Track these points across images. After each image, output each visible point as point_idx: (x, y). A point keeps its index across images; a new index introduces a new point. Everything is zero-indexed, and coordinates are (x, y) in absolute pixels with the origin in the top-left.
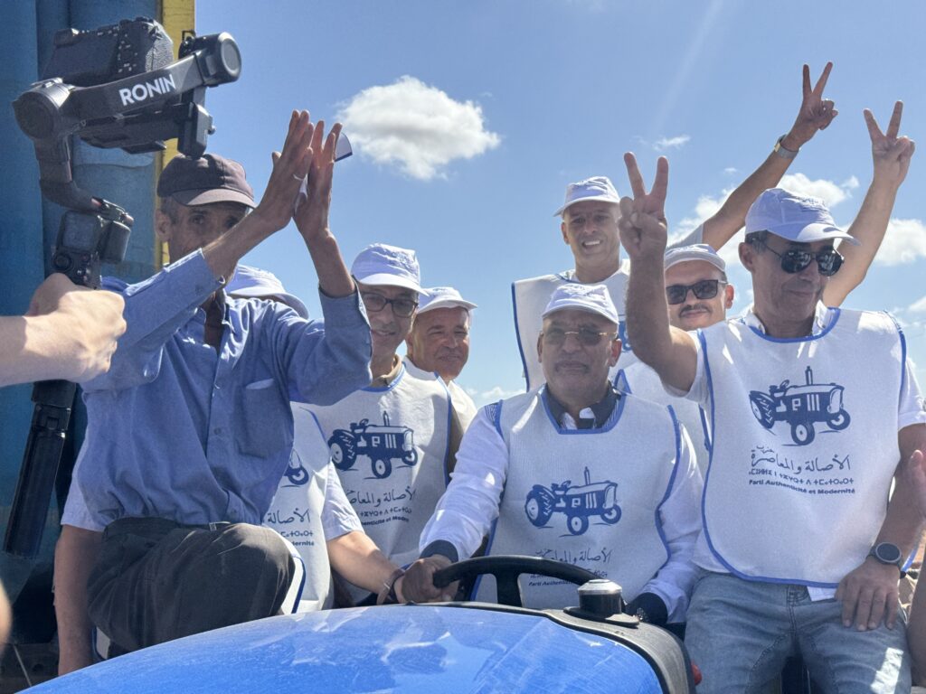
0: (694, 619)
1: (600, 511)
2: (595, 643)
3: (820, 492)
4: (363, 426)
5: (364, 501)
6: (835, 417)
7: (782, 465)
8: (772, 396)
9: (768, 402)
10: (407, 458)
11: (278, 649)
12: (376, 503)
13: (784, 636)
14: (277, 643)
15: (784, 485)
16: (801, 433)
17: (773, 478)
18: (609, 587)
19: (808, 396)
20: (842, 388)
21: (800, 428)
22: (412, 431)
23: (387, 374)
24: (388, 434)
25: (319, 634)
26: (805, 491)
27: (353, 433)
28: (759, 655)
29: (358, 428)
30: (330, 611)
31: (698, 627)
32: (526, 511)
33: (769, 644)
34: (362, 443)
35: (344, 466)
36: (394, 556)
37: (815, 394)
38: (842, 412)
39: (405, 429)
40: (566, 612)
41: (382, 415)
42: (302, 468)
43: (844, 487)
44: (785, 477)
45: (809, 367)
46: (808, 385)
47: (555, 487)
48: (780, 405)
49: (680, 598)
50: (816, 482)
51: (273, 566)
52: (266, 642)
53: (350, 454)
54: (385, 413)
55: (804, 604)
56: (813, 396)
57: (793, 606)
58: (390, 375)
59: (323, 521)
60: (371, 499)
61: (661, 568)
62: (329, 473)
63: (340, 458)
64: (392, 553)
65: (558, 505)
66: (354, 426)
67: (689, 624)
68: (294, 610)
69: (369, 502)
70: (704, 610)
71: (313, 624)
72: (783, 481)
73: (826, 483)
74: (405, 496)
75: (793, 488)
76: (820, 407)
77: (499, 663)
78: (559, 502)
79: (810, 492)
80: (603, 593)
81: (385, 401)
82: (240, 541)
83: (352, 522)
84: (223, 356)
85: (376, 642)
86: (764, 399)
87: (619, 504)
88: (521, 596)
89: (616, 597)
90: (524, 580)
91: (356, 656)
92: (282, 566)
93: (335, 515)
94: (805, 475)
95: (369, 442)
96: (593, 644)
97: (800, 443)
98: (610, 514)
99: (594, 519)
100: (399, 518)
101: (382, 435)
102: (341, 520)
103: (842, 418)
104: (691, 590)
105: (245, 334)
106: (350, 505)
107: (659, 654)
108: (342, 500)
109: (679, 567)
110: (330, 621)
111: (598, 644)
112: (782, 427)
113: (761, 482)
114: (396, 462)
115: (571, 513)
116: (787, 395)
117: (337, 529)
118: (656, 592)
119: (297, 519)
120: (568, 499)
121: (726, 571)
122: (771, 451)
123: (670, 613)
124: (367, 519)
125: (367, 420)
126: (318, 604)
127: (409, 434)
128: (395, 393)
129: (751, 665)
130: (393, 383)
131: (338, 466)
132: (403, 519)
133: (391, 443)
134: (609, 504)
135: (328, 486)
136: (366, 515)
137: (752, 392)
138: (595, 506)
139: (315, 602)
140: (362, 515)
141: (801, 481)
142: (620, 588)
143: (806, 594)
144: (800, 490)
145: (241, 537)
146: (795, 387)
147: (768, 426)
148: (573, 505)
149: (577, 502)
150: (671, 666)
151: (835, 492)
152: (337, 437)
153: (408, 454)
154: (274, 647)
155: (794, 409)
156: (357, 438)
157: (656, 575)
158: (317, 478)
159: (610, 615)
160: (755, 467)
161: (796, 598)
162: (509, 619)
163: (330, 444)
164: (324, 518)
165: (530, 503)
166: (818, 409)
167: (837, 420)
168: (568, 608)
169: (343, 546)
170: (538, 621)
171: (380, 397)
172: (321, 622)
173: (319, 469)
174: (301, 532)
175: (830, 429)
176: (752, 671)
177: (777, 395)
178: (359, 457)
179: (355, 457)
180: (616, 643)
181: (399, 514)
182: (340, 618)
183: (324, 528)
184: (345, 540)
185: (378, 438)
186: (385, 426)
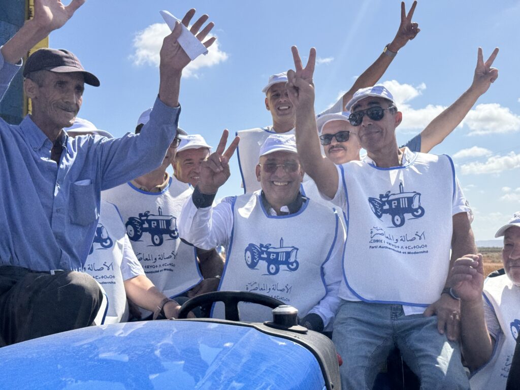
1: (286, 263)
2: (282, 343)
3: (409, 253)
4: (146, 215)
5: (147, 259)
6: (416, 210)
7: (387, 237)
8: (381, 200)
9: (378, 203)
10: (172, 235)
11: (88, 348)
12: (154, 261)
13: (389, 338)
15: (389, 248)
16: (397, 220)
17: (383, 244)
18: (290, 309)
19: (401, 199)
20: (420, 194)
21: (397, 217)
22: (176, 218)
23: (161, 184)
24: (161, 220)
26: (400, 252)
27: (140, 219)
28: (373, 349)
29: (143, 216)
31: (339, 333)
32: (245, 259)
33: (380, 342)
34: (146, 225)
35: (134, 238)
37: (405, 198)
38: (420, 207)
39: (171, 217)
40: (266, 324)
41: (157, 209)
42: (109, 238)
43: (422, 250)
44: (390, 244)
45: (401, 183)
46: (401, 193)
47: (262, 246)
48: (385, 205)
50: (406, 247)
53: (139, 231)
54: (159, 208)
55: (401, 319)
56: (403, 199)
57: (394, 320)
58: (163, 185)
59: (121, 270)
60: (151, 259)
61: (322, 299)
62: (125, 241)
63: (133, 233)
65: (262, 256)
66: (141, 215)
70: (343, 323)
73: (412, 248)
74: (171, 256)
75: (393, 250)
76: (408, 205)
77: (225, 356)
78: (263, 254)
79: (403, 253)
80: (287, 313)
81: (159, 200)
82: (70, 281)
83: (139, 270)
84: (61, 166)
86: (377, 202)
89: (295, 315)
92: (95, 297)
93: (129, 267)
94: (400, 244)
95: (150, 225)
97: (396, 226)
98: (292, 265)
99: (283, 267)
100: (168, 270)
101: (157, 221)
102: (132, 268)
103: (420, 211)
105: (75, 154)
107: (320, 350)
108: (133, 258)
110: (125, 329)
111: (284, 344)
112: (387, 217)
113: (376, 247)
114: (166, 237)
115: (270, 262)
116: (389, 199)
117: (130, 274)
119: (106, 268)
120: (269, 254)
122: (381, 229)
123: (325, 326)
124: (148, 270)
125: (149, 212)
126: (118, 319)
127: (174, 220)
128: (165, 196)
129: (369, 355)
130: (164, 190)
131: (131, 238)
132: (170, 270)
133: (163, 226)
134: (292, 259)
135: (124, 249)
136: (148, 268)
137: (369, 198)
138: (284, 260)
139: (116, 318)
140: (145, 267)
141: (398, 247)
142: (297, 310)
143: (402, 310)
144: (397, 251)
146: (394, 194)
147: (379, 217)
148: (271, 257)
149: (273, 256)
150: (326, 356)
151: (417, 253)
152: (131, 222)
153: (173, 232)
154: (86, 346)
155: (394, 207)
156: (143, 222)
157: (319, 303)
158: (118, 244)
159: (291, 326)
160: (373, 239)
162: (232, 329)
163: (127, 225)
164: (122, 268)
165: (247, 253)
166: (407, 206)
167: (417, 212)
169: (134, 284)
170: (249, 330)
171: (157, 198)
172: (118, 330)
173: (119, 238)
174: (108, 276)
175: (414, 217)
176: (369, 358)
177: (384, 199)
178: (144, 233)
179: (141, 234)
180: (295, 343)
181: (168, 267)
182: (131, 328)
183: (122, 274)
185: (155, 222)
186: (160, 215)
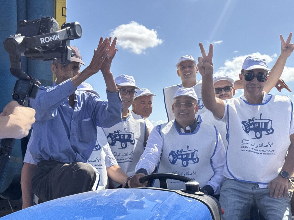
0: (222, 193)
1: (192, 159)
2: (190, 200)
3: (264, 154)
4: (118, 132)
5: (118, 156)
6: (269, 130)
7: (251, 145)
8: (249, 123)
9: (248, 124)
10: (132, 142)
11: (91, 201)
12: (122, 156)
13: (251, 199)
14: (91, 199)
15: (252, 152)
16: (258, 135)
17: (248, 149)
18: (195, 183)
19: (261, 123)
20: (272, 121)
21: (258, 133)
22: (133, 134)
23: (126, 115)
24: (126, 134)
25: (104, 197)
26: (259, 153)
27: (115, 134)
28: (243, 205)
29: (116, 133)
30: (107, 190)
31: (223, 196)
32: (169, 159)
33: (246, 202)
34: (118, 137)
35: (112, 144)
36: (127, 173)
37: (263, 122)
38: (271, 128)
39: (131, 133)
40: (181, 191)
41: (124, 129)
42: (99, 145)
43: (271, 152)
44: (252, 149)
45: (261, 114)
46: (261, 119)
47: (178, 151)
48: (251, 125)
49: (218, 187)
50: (262, 151)
51: (90, 175)
52: (88, 199)
53: (114, 141)
54: (125, 128)
55: (257, 189)
57: (254, 190)
58: (127, 116)
59: (105, 162)
60: (120, 155)
61: (212, 177)
62: (107, 146)
63: (111, 142)
64: (127, 172)
65: (179, 157)
66: (115, 132)
67: (221, 195)
68: (96, 189)
69: (120, 156)
70: (225, 191)
71: (102, 194)
72: (252, 150)
73: (266, 151)
74: (131, 154)
75: (255, 152)
77: (160, 206)
78: (179, 156)
79: (260, 154)
80: (193, 185)
81: (125, 124)
82: (79, 168)
83: (115, 162)
84: (75, 111)
85: (122, 200)
87: (198, 157)
88: (167, 186)
90: (168, 181)
91: (115, 203)
92: (92, 176)
93: (109, 160)
94: (259, 148)
96: (190, 201)
97: (258, 138)
98: (195, 160)
99: (190, 162)
100: (129, 161)
101: (124, 135)
102: (111, 161)
103: (271, 130)
104: (221, 185)
105: (82, 103)
106: (114, 157)
107: (210, 204)
108: (111, 155)
109: (218, 177)
110: (107, 193)
111: (191, 201)
112: (252, 133)
113: (244, 150)
114: (128, 143)
115: (183, 159)
116: (254, 122)
117: (110, 164)
118: (210, 185)
119: (97, 161)
120: (182, 155)
121: (233, 178)
122: (248, 140)
123: (215, 192)
125: (119, 130)
126: (104, 188)
127: (133, 135)
128: (128, 122)
129: (240, 208)
130: (127, 118)
131: (110, 144)
132: (130, 161)
133: (127, 138)
134: (195, 157)
135: (107, 151)
137: (243, 121)
138: (191, 157)
139: (103, 187)
140: (118, 160)
141: (258, 150)
142: (199, 183)
143: (258, 186)
144: (257, 153)
145: (79, 167)
146: (257, 120)
147: (247, 132)
148: (184, 157)
149: (185, 156)
150: (214, 208)
151: (268, 154)
152: (110, 135)
153: (132, 141)
154: (90, 200)
155: (256, 127)
156: (116, 136)
157: (210, 179)
158: (104, 148)
159: (195, 192)
160: (243, 146)
161: (255, 187)
162: (163, 193)
163: (108, 137)
164: (106, 161)
165: (170, 157)
166: (264, 127)
167: (270, 131)
168: (182, 190)
169: (112, 169)
170: (173, 193)
171: (123, 123)
172: (104, 193)
173: (104, 145)
174: (99, 165)
175: (268, 134)
176: (241, 210)
177: (251, 122)
178: (117, 142)
179: (115, 142)
180: (197, 201)
181: (129, 160)
182: (111, 192)
183: (106, 164)
184: (112, 167)
185: (123, 136)
186: (125, 132)
